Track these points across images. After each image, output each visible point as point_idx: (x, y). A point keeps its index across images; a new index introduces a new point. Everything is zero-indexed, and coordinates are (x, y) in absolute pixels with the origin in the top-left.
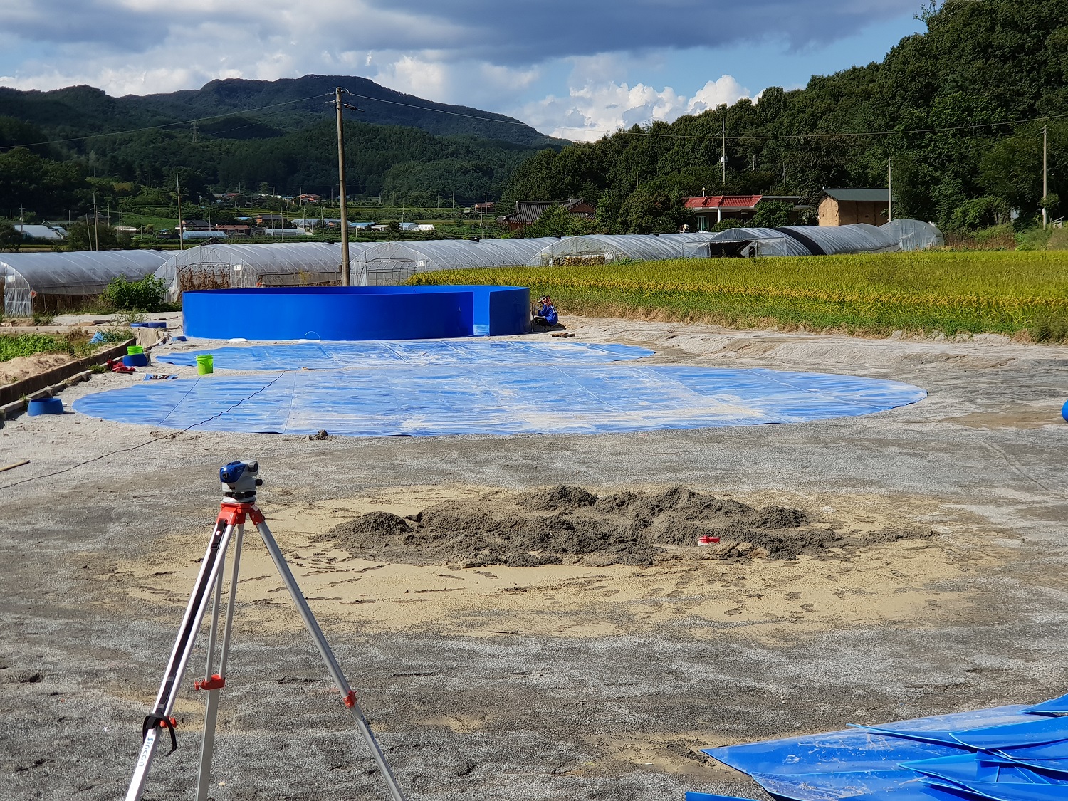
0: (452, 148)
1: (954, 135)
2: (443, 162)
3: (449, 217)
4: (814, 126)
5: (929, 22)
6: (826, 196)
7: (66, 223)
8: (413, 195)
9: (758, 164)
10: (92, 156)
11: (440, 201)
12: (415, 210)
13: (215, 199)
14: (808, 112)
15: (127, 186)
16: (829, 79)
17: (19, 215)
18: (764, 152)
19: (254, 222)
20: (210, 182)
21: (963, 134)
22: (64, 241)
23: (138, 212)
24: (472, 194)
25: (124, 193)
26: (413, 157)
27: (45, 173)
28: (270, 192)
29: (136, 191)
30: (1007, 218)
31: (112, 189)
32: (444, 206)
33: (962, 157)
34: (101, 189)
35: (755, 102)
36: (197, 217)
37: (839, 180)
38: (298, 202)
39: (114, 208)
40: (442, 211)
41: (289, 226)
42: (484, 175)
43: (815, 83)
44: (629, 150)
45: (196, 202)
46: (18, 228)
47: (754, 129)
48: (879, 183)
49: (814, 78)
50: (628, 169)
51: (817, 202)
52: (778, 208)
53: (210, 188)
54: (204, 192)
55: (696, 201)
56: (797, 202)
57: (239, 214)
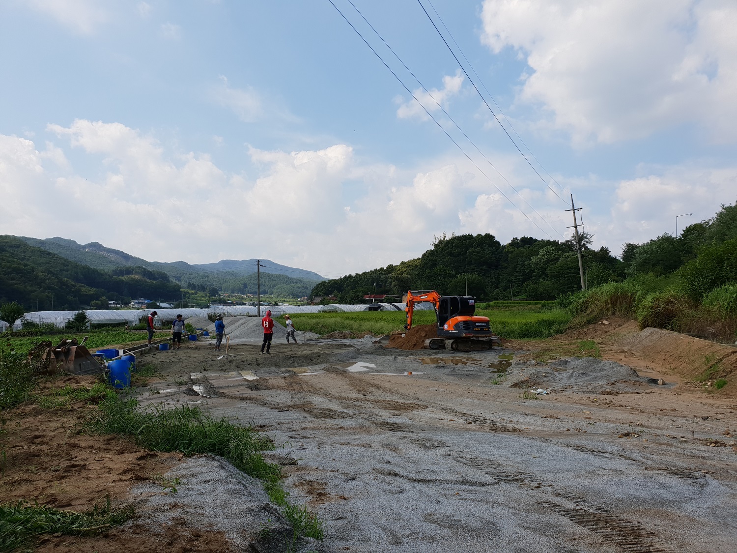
0: (295, 281)
1: (441, 279)
2: (292, 285)
3: (293, 301)
5: (434, 246)
6: (404, 295)
7: (173, 303)
8: (283, 295)
9: (386, 286)
10: (183, 282)
11: (291, 296)
12: (283, 299)
14: (400, 271)
15: (193, 291)
16: (406, 262)
17: (158, 300)
18: (388, 283)
19: (233, 303)
20: (220, 291)
21: (444, 278)
23: (197, 300)
24: (301, 294)
25: (192, 294)
26: (283, 283)
27: (168, 287)
28: (238, 293)
29: (196, 293)
31: (188, 293)
32: (292, 298)
33: (443, 284)
34: (185, 292)
35: (385, 268)
36: (215, 301)
38: (247, 297)
39: (188, 298)
40: (292, 300)
42: (305, 289)
43: (403, 263)
44: (348, 281)
46: (158, 304)
47: (384, 276)
50: (348, 287)
51: (402, 297)
52: (391, 299)
53: (220, 293)
54: (217, 294)
55: (366, 296)
56: (396, 297)
57: (228, 300)
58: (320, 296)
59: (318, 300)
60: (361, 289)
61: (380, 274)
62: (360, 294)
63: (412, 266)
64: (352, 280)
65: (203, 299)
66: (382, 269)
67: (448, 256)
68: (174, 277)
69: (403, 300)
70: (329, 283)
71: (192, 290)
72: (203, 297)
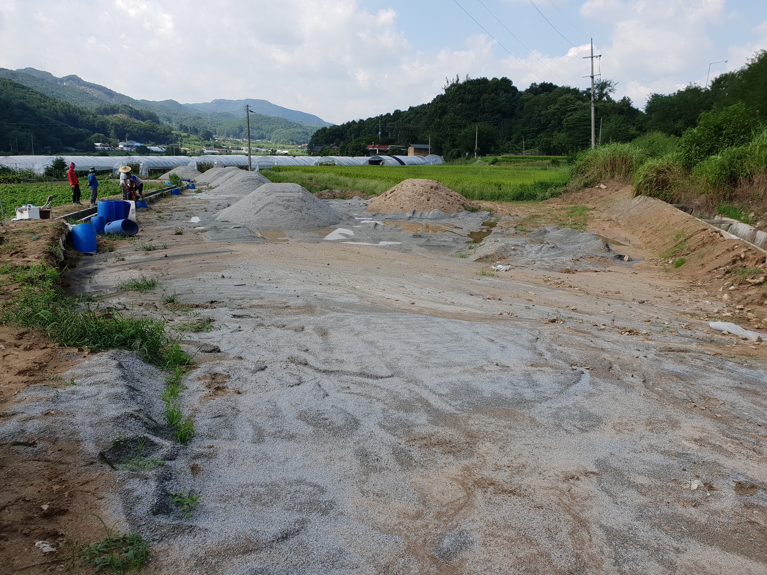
0: (295, 125)
1: (450, 128)
2: (292, 130)
3: (293, 148)
4: (409, 123)
5: (446, 90)
6: (410, 146)
7: (165, 146)
8: (282, 140)
9: (392, 135)
10: (174, 124)
11: (291, 143)
12: (282, 145)
13: (215, 140)
14: (408, 118)
15: (185, 134)
16: (415, 107)
17: (148, 143)
18: (394, 131)
19: (229, 148)
20: (214, 134)
21: (453, 127)
22: (163, 153)
23: (190, 143)
24: (301, 141)
25: (185, 137)
26: (282, 127)
27: (158, 129)
28: (234, 138)
29: (189, 136)
30: (465, 154)
31: (180, 135)
32: (292, 144)
33: (452, 135)
34: (177, 135)
35: (392, 114)
36: (209, 146)
37: (415, 141)
38: (243, 141)
39: (181, 142)
40: (291, 146)
41: (240, 149)
42: (306, 135)
43: (411, 109)
44: (351, 128)
45: (209, 140)
46: (148, 147)
47: (390, 123)
48: (427, 143)
49: (410, 107)
50: (351, 135)
51: (407, 148)
52: (396, 150)
53: (214, 136)
54: (212, 137)
55: (370, 146)
56: (401, 148)
57: (223, 145)
58: (321, 144)
59: (319, 149)
60: (365, 138)
61: (386, 120)
62: (363, 144)
63: (421, 113)
64: (356, 126)
65: (196, 142)
66: (388, 115)
67: (459, 103)
68: (165, 117)
69: (409, 151)
70: (330, 129)
71: (185, 132)
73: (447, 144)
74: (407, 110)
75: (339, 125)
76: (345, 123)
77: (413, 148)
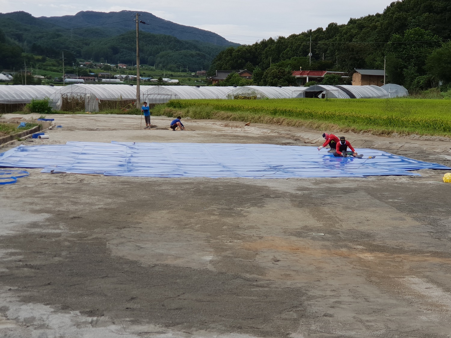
0: (187, 46)
4: (352, 40)
6: (356, 72)
7: (12, 73)
8: (169, 66)
9: (325, 57)
10: (25, 43)
11: (181, 69)
12: (170, 73)
13: (79, 65)
14: (348, 34)
16: (358, 20)
18: (328, 52)
19: (97, 76)
20: (78, 57)
21: (419, 46)
22: (11, 81)
23: (44, 69)
24: (196, 66)
25: (38, 60)
26: (170, 49)
27: (3, 50)
28: (105, 62)
29: (44, 60)
30: (437, 84)
31: (33, 59)
32: (183, 71)
33: (418, 57)
34: (28, 58)
36: (71, 72)
37: (362, 65)
38: (117, 67)
39: (34, 67)
40: (183, 74)
41: (113, 78)
42: (202, 58)
44: (267, 48)
45: (71, 65)
47: (323, 41)
50: (267, 57)
51: (352, 75)
52: (334, 77)
53: (78, 60)
54: (75, 61)
55: (297, 72)
56: (342, 75)
57: (91, 72)
58: (225, 70)
59: (223, 76)
60: (288, 61)
61: (316, 38)
62: (287, 70)
63: (368, 27)
64: (273, 47)
65: (55, 68)
66: (319, 30)
69: (353, 79)
70: (239, 51)
71: (39, 54)
72: (54, 66)
73: (411, 70)
74: (346, 23)
75: (251, 44)
76: (259, 42)
77: (360, 76)
